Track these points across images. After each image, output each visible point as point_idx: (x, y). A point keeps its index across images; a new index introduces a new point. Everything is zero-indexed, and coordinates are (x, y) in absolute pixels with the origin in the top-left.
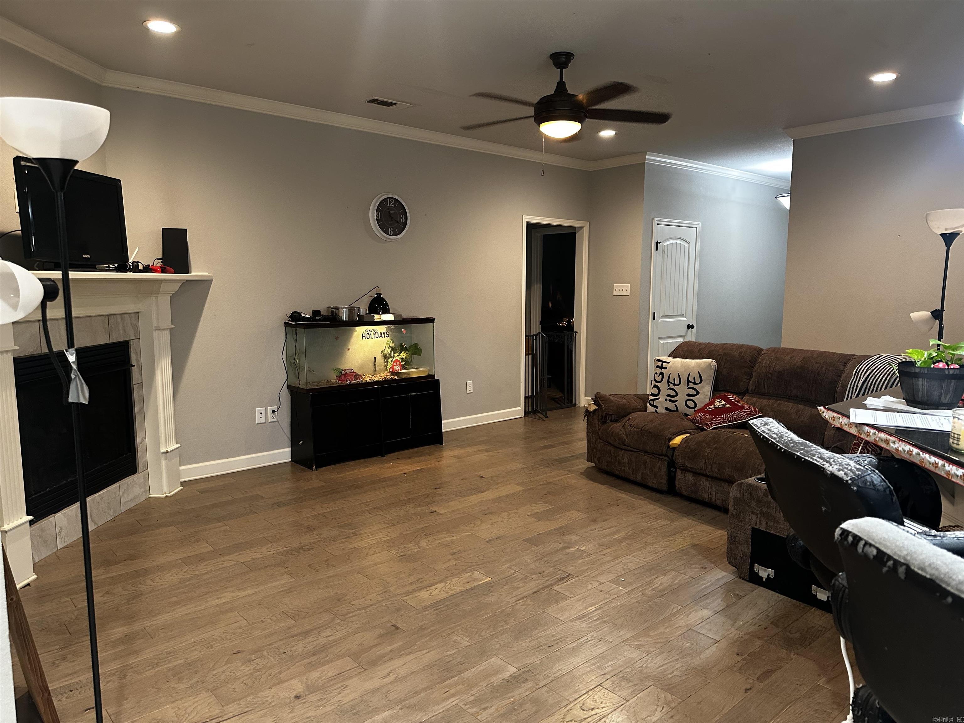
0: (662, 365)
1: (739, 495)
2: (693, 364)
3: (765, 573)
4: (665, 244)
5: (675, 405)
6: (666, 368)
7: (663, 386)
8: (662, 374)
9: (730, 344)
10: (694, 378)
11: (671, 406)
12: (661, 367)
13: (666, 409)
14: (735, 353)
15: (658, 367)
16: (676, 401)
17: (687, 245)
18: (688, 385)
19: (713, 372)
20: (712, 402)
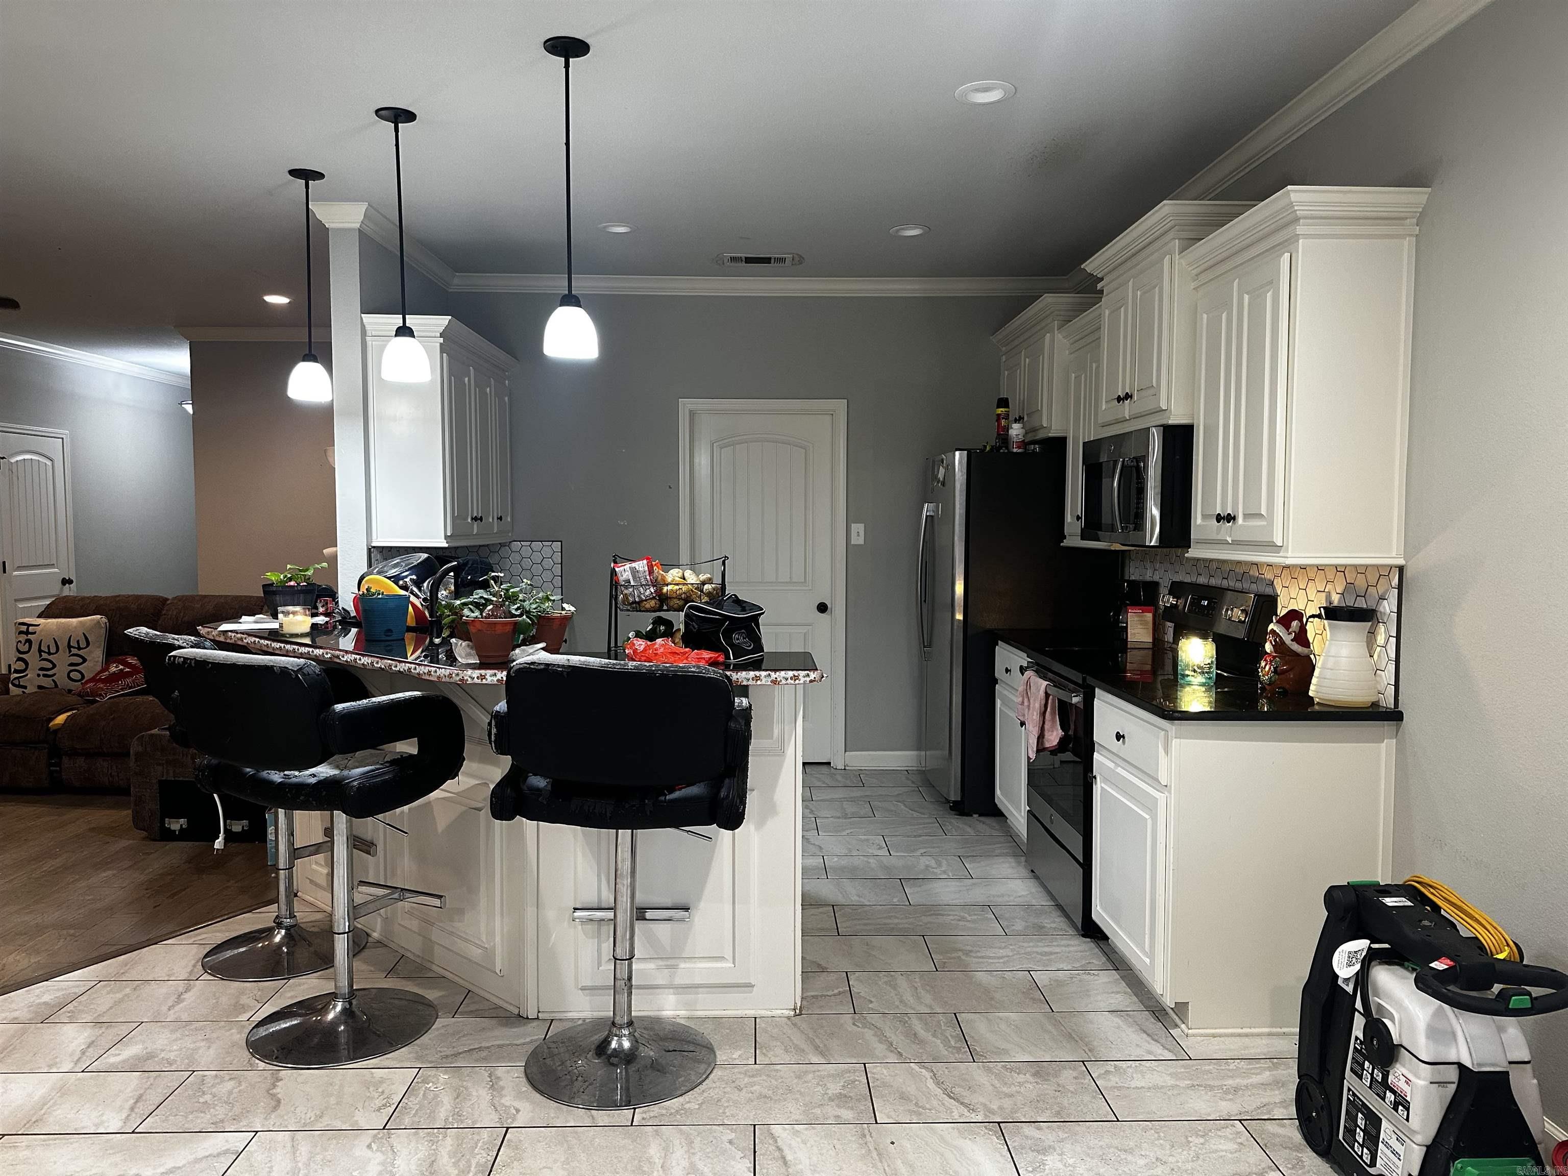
0: (28, 629)
1: (140, 750)
2: (75, 624)
3: (176, 825)
4: (13, 460)
5: (53, 680)
6: (34, 633)
7: (32, 658)
8: (29, 641)
9: (124, 596)
10: (78, 642)
11: (47, 682)
12: (27, 633)
13: (40, 687)
14: (132, 606)
15: (21, 632)
16: (55, 674)
17: (49, 463)
18: (70, 651)
19: (103, 631)
20: (105, 669)
